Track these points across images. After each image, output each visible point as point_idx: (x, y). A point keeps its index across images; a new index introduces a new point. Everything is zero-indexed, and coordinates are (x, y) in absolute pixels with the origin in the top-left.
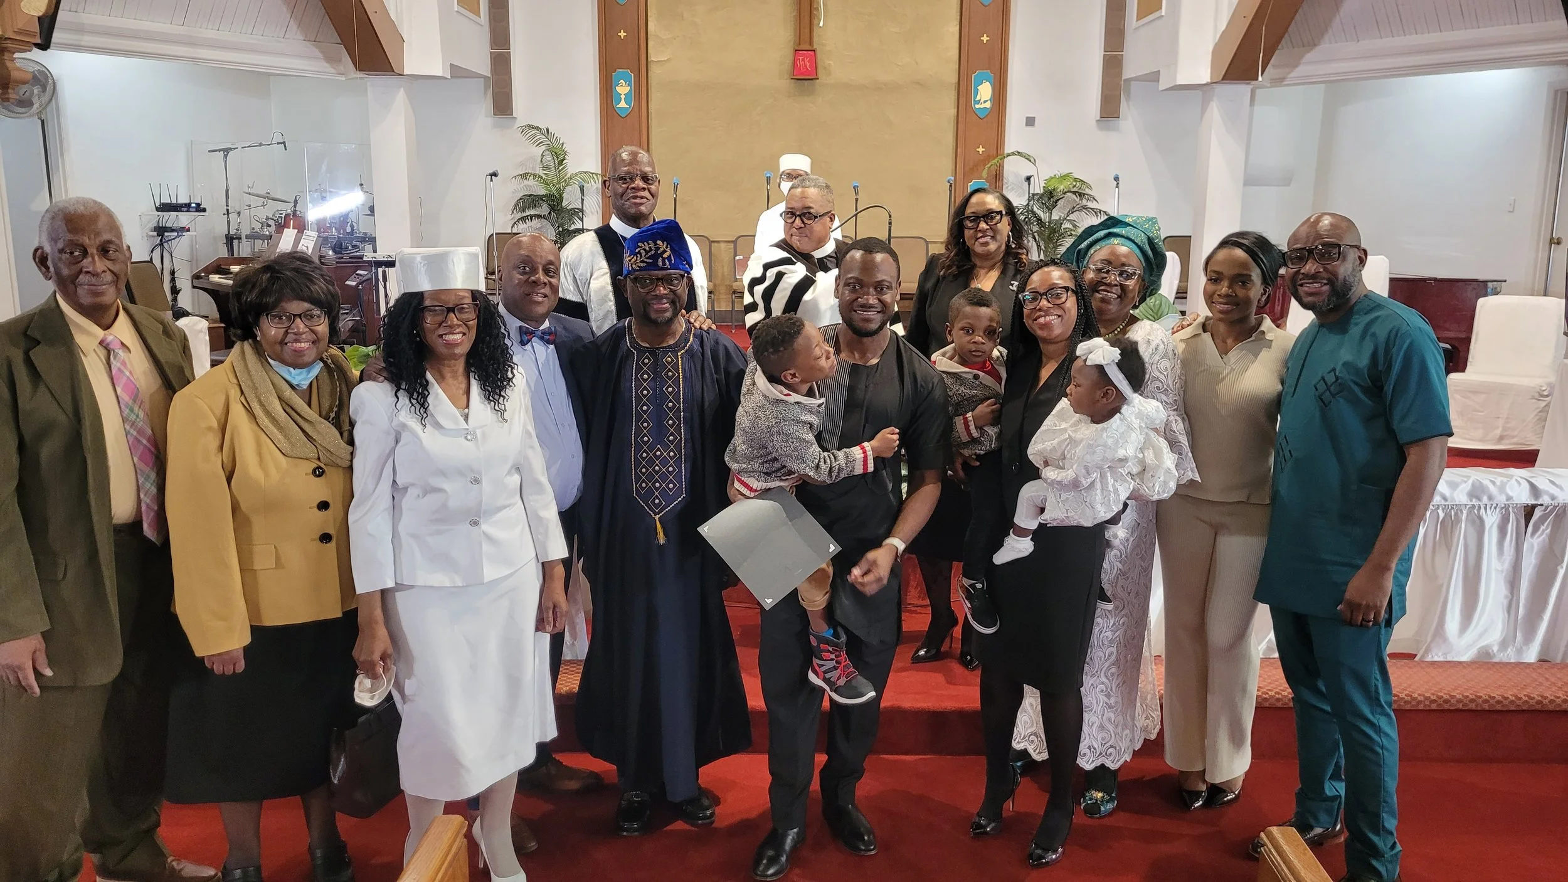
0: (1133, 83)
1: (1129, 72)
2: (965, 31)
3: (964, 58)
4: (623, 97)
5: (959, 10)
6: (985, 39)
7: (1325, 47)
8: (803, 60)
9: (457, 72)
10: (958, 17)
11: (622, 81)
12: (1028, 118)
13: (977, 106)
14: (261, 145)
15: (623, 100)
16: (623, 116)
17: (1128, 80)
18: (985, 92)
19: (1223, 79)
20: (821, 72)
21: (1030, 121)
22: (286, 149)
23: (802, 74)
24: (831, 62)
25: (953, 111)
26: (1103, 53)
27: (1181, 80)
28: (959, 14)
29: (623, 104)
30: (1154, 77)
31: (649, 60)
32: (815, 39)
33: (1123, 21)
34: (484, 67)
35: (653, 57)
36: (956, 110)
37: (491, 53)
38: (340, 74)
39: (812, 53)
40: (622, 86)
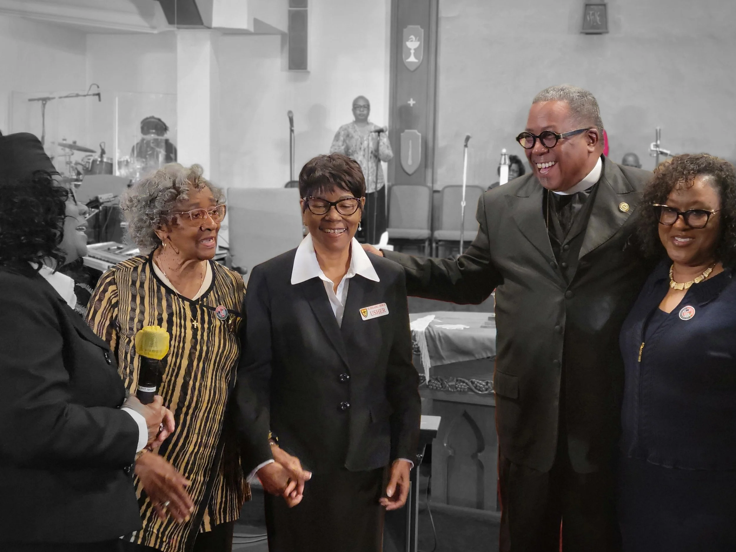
4: (412, 51)
8: (593, 14)
9: (259, 27)
11: (412, 37)
14: (77, 95)
15: (412, 54)
16: (412, 70)
20: (611, 26)
22: (100, 100)
23: (592, 28)
24: (621, 16)
29: (412, 59)
31: (440, 16)
34: (283, 24)
35: (443, 13)
37: (290, 11)
38: (154, 28)
39: (602, 7)
40: (412, 41)
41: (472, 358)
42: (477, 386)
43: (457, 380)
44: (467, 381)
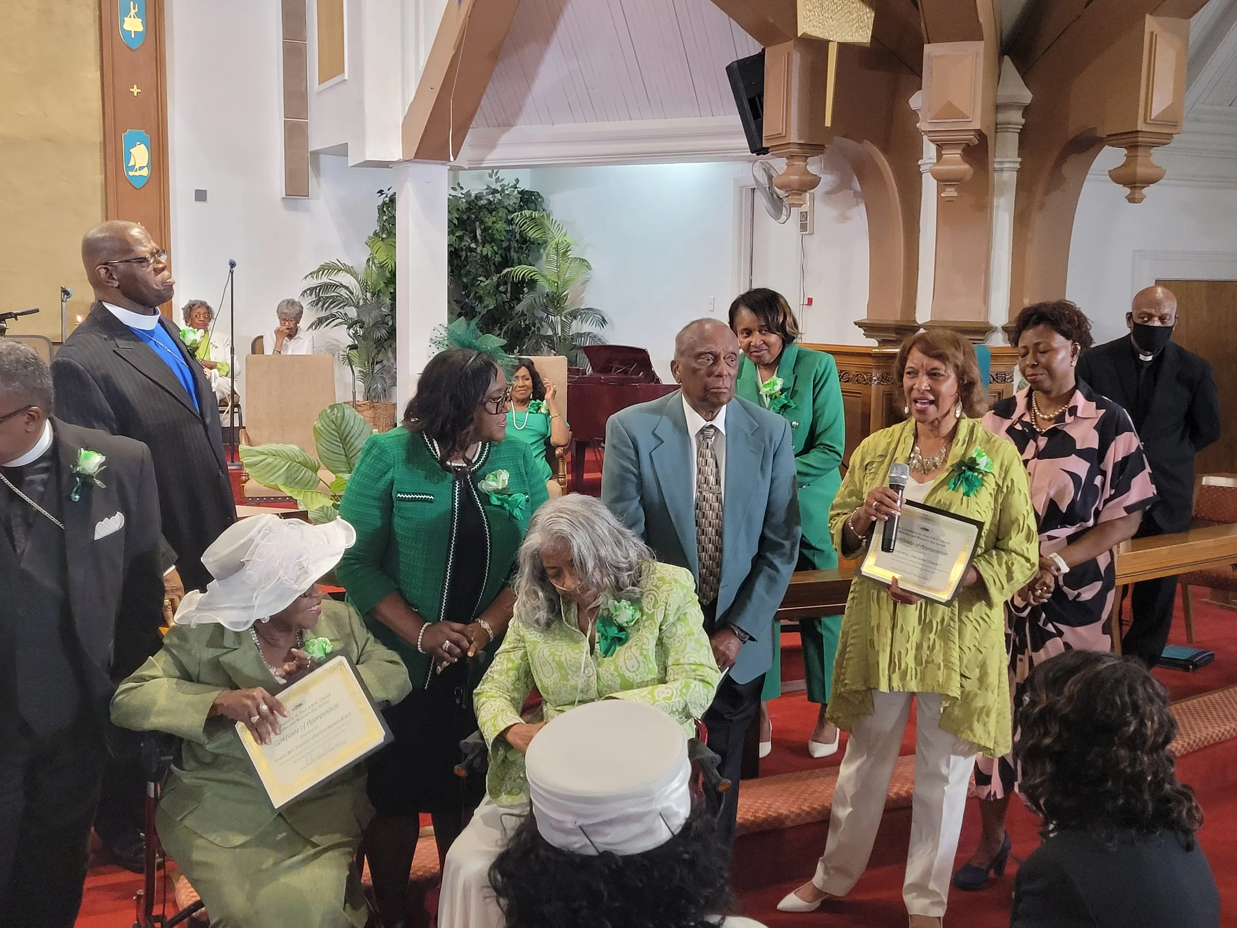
0: (321, 156)
1: (315, 144)
2: (108, 78)
3: (109, 111)
5: (98, 53)
6: (135, 90)
7: (521, 129)
10: (99, 61)
12: (197, 191)
13: (131, 173)
17: (316, 154)
18: (139, 156)
19: (415, 157)
21: (201, 196)
25: (99, 178)
26: (283, 119)
27: (370, 156)
28: (99, 57)
30: (342, 150)
33: (304, 83)
36: (103, 176)
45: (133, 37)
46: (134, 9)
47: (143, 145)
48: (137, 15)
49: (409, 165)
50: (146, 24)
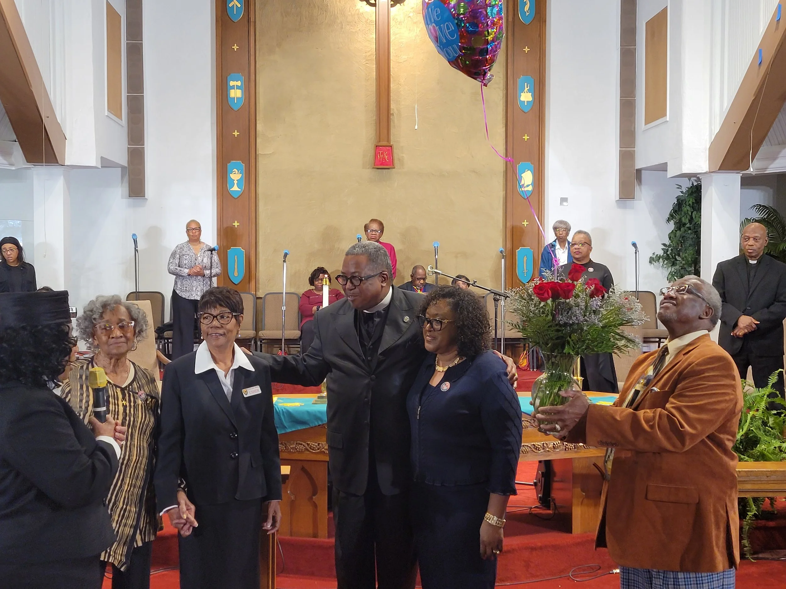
0: (643, 171)
1: (639, 164)
2: (510, 131)
3: (510, 152)
4: (236, 182)
5: (505, 116)
6: (526, 137)
8: (382, 153)
9: (106, 163)
10: (504, 121)
11: (235, 170)
12: (562, 198)
13: (522, 189)
15: (236, 184)
16: (236, 197)
17: (639, 171)
18: (527, 178)
19: (719, 170)
20: (396, 162)
21: (564, 201)
23: (382, 164)
24: (404, 155)
25: (501, 194)
26: (619, 149)
27: (685, 171)
28: (504, 119)
29: (235, 188)
30: (663, 168)
31: (257, 153)
32: (392, 138)
33: (634, 125)
34: (123, 160)
35: (260, 151)
36: (504, 192)
37: (128, 148)
38: (12, 165)
39: (389, 148)
40: (235, 173)
41: (307, 427)
42: (311, 446)
43: (297, 444)
44: (304, 444)
45: (526, 104)
46: (527, 87)
47: (529, 171)
48: (529, 91)
49: (713, 174)
50: (534, 96)
